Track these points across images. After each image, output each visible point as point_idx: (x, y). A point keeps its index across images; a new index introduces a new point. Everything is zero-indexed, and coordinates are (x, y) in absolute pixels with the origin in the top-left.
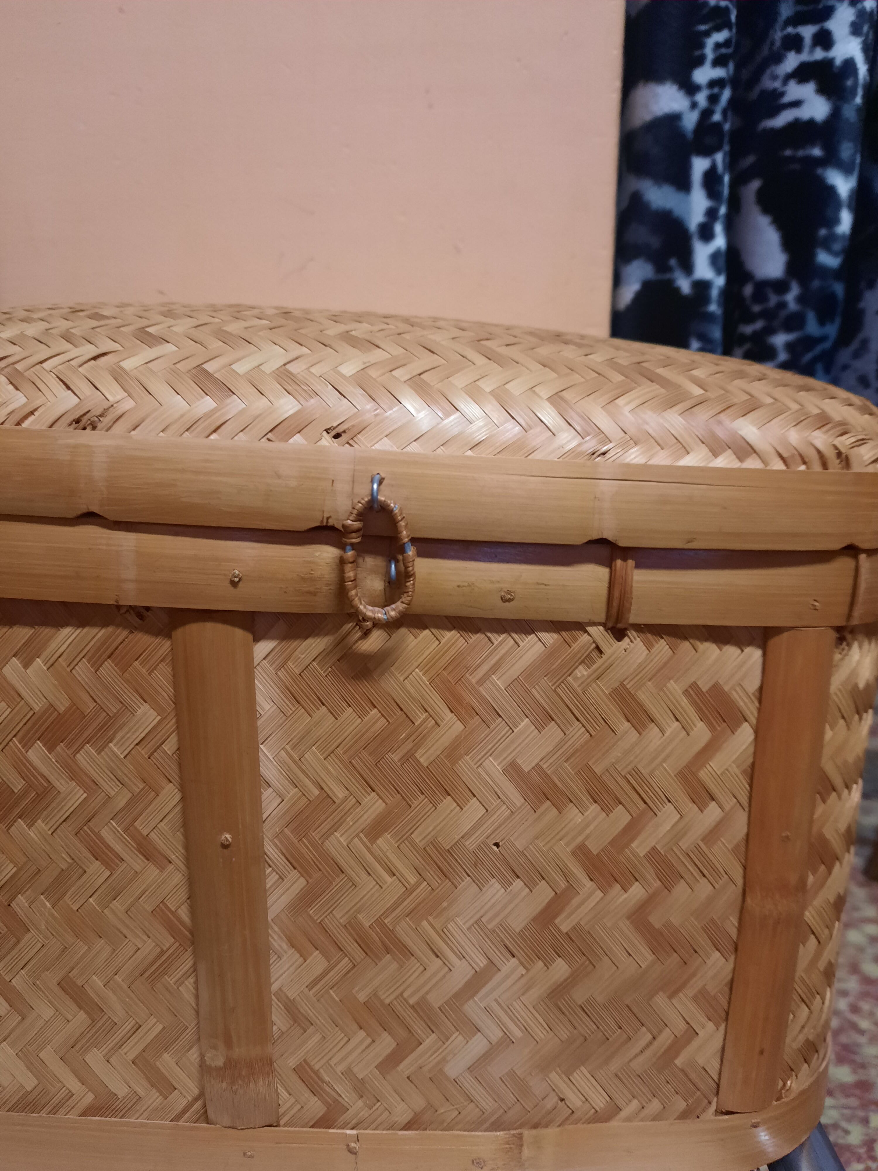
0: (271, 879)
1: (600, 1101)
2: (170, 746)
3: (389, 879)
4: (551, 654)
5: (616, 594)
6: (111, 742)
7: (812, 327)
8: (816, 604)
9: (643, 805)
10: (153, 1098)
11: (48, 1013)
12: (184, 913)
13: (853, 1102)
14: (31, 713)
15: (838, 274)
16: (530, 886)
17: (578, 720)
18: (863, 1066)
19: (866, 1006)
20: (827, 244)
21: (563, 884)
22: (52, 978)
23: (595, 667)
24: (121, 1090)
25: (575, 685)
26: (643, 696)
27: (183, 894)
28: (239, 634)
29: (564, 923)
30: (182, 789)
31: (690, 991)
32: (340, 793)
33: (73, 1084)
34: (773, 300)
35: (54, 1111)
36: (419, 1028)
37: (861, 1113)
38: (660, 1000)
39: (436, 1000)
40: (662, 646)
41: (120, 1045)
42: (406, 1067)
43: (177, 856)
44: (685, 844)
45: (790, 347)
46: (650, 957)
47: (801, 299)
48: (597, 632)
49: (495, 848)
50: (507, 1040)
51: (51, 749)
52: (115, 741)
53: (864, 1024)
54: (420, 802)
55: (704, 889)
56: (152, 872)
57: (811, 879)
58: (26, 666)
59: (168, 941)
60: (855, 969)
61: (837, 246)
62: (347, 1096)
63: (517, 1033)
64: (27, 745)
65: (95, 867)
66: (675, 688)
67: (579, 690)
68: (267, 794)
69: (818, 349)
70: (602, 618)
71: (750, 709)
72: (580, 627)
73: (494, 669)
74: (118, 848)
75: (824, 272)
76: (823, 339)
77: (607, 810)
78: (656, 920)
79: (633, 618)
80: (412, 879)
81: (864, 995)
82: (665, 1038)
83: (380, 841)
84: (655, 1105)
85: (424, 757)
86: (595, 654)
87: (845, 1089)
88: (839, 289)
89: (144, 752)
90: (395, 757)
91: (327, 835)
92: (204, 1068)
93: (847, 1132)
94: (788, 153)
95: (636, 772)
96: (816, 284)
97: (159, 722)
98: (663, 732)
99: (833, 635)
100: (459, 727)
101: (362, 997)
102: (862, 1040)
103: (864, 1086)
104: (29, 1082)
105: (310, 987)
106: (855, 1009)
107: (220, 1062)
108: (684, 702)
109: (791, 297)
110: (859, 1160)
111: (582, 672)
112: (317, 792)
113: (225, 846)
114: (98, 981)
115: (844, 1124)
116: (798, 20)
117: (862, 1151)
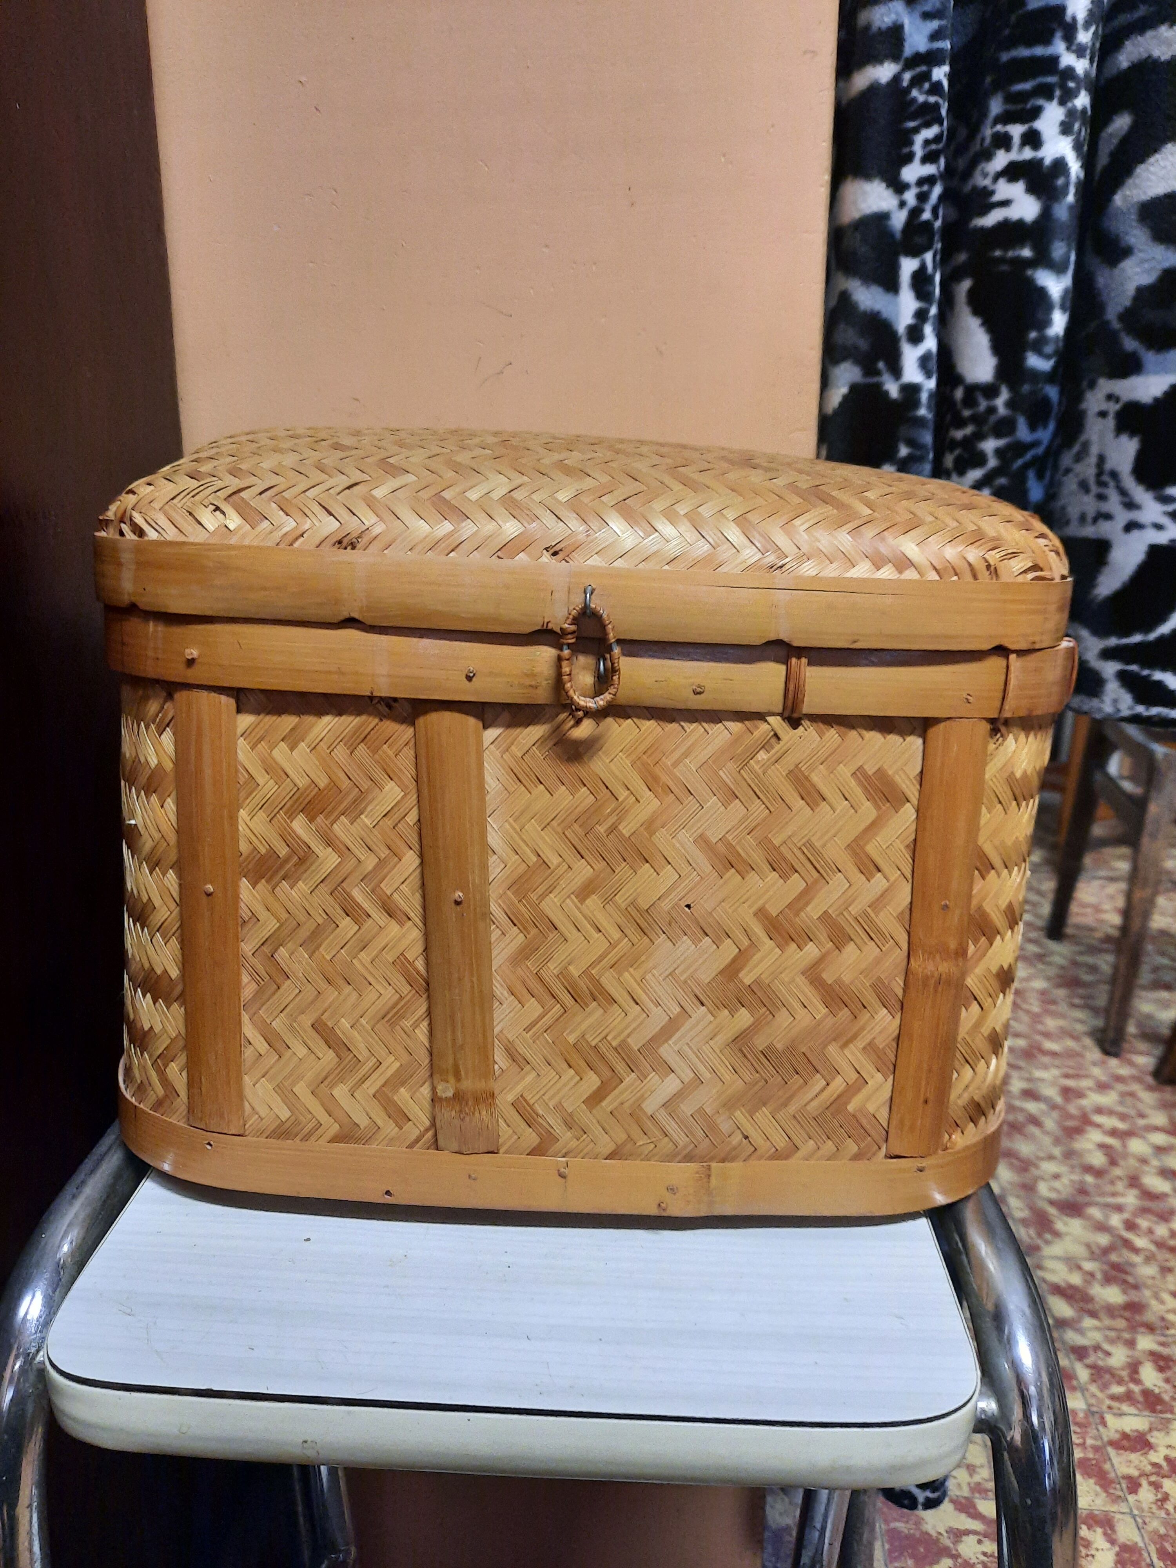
0: (495, 934)
1: (781, 1142)
2: (412, 818)
3: (596, 935)
4: (737, 740)
5: (791, 687)
6: (362, 814)
7: (1023, 432)
8: (969, 697)
9: (816, 874)
10: (389, 1128)
11: (302, 1051)
12: (420, 965)
13: (1121, 1323)
14: (296, 789)
15: (1051, 377)
16: (717, 943)
17: (759, 798)
18: (1136, 1287)
19: (1144, 1223)
20: (1038, 347)
21: (746, 942)
22: (306, 1020)
23: (773, 752)
24: (363, 1122)
25: (757, 767)
26: (815, 778)
27: (419, 948)
28: (472, 722)
29: (747, 977)
30: (421, 856)
31: (861, 1043)
32: (554, 860)
33: (323, 1117)
34: (983, 404)
35: (306, 1138)
36: (620, 1067)
37: (1127, 1336)
38: (832, 1050)
39: (635, 1043)
40: (832, 734)
41: (363, 1080)
42: (608, 1104)
43: (416, 915)
44: (854, 909)
45: (999, 453)
46: (824, 1011)
47: (1009, 404)
48: (775, 721)
49: (687, 909)
50: (698, 1080)
51: (312, 820)
52: (366, 813)
53: (1141, 1242)
54: (622, 869)
55: (871, 950)
56: (394, 928)
57: (971, 949)
58: (292, 749)
59: (406, 989)
60: (1134, 1181)
61: (1049, 349)
62: (559, 1129)
63: (706, 1075)
64: (291, 816)
65: (347, 924)
66: (845, 771)
67: (760, 772)
68: (492, 860)
69: (1028, 456)
70: (779, 708)
71: (912, 791)
72: (761, 716)
73: (686, 754)
74: (366, 905)
75: (1035, 376)
76: (1035, 444)
77: (784, 877)
78: (829, 977)
79: (806, 709)
80: (616, 935)
81: (1144, 1211)
82: (838, 1084)
83: (588, 902)
84: (829, 1146)
85: (626, 829)
86: (774, 740)
87: (1111, 1311)
88: (1052, 392)
89: (389, 822)
90: (601, 829)
91: (543, 896)
92: (435, 1100)
93: (1108, 1354)
94: (998, 253)
95: (809, 844)
96: (1026, 388)
97: (403, 798)
98: (834, 810)
99: (986, 727)
100: (656, 803)
101: (572, 1039)
102: (1137, 1259)
103: (1134, 1308)
104: (284, 1114)
105: (527, 1029)
106: (1130, 1226)
107: (450, 1094)
108: (853, 783)
109: (1001, 402)
110: (1120, 1382)
111: (762, 755)
112: (535, 859)
113: (458, 903)
114: (345, 1023)
115: (1106, 1346)
116: (1007, 118)
117: (1124, 1374)
